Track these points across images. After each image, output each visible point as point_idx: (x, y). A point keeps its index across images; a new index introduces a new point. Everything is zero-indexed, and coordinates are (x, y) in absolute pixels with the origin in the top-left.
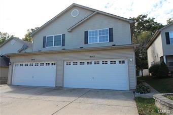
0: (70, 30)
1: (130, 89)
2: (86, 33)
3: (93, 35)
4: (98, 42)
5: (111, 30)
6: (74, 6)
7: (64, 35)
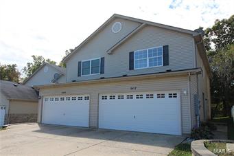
0: (110, 52)
1: (183, 134)
2: (131, 54)
3: (141, 57)
4: (148, 67)
5: (166, 48)
6: (116, 18)
7: (103, 59)
